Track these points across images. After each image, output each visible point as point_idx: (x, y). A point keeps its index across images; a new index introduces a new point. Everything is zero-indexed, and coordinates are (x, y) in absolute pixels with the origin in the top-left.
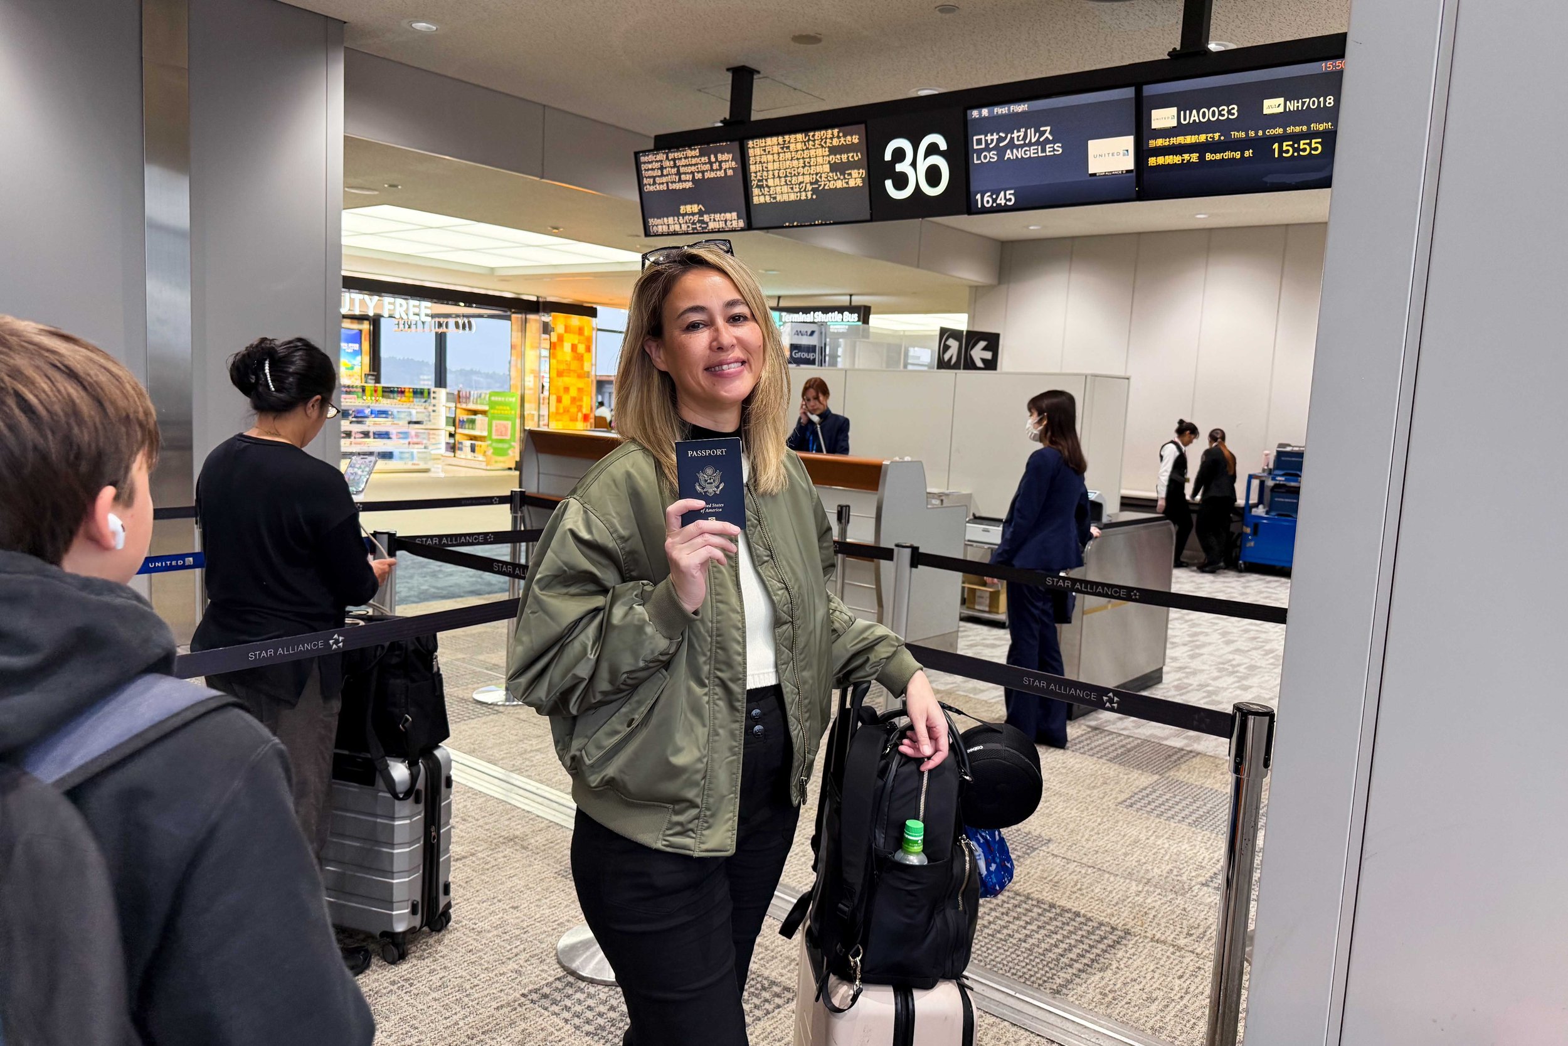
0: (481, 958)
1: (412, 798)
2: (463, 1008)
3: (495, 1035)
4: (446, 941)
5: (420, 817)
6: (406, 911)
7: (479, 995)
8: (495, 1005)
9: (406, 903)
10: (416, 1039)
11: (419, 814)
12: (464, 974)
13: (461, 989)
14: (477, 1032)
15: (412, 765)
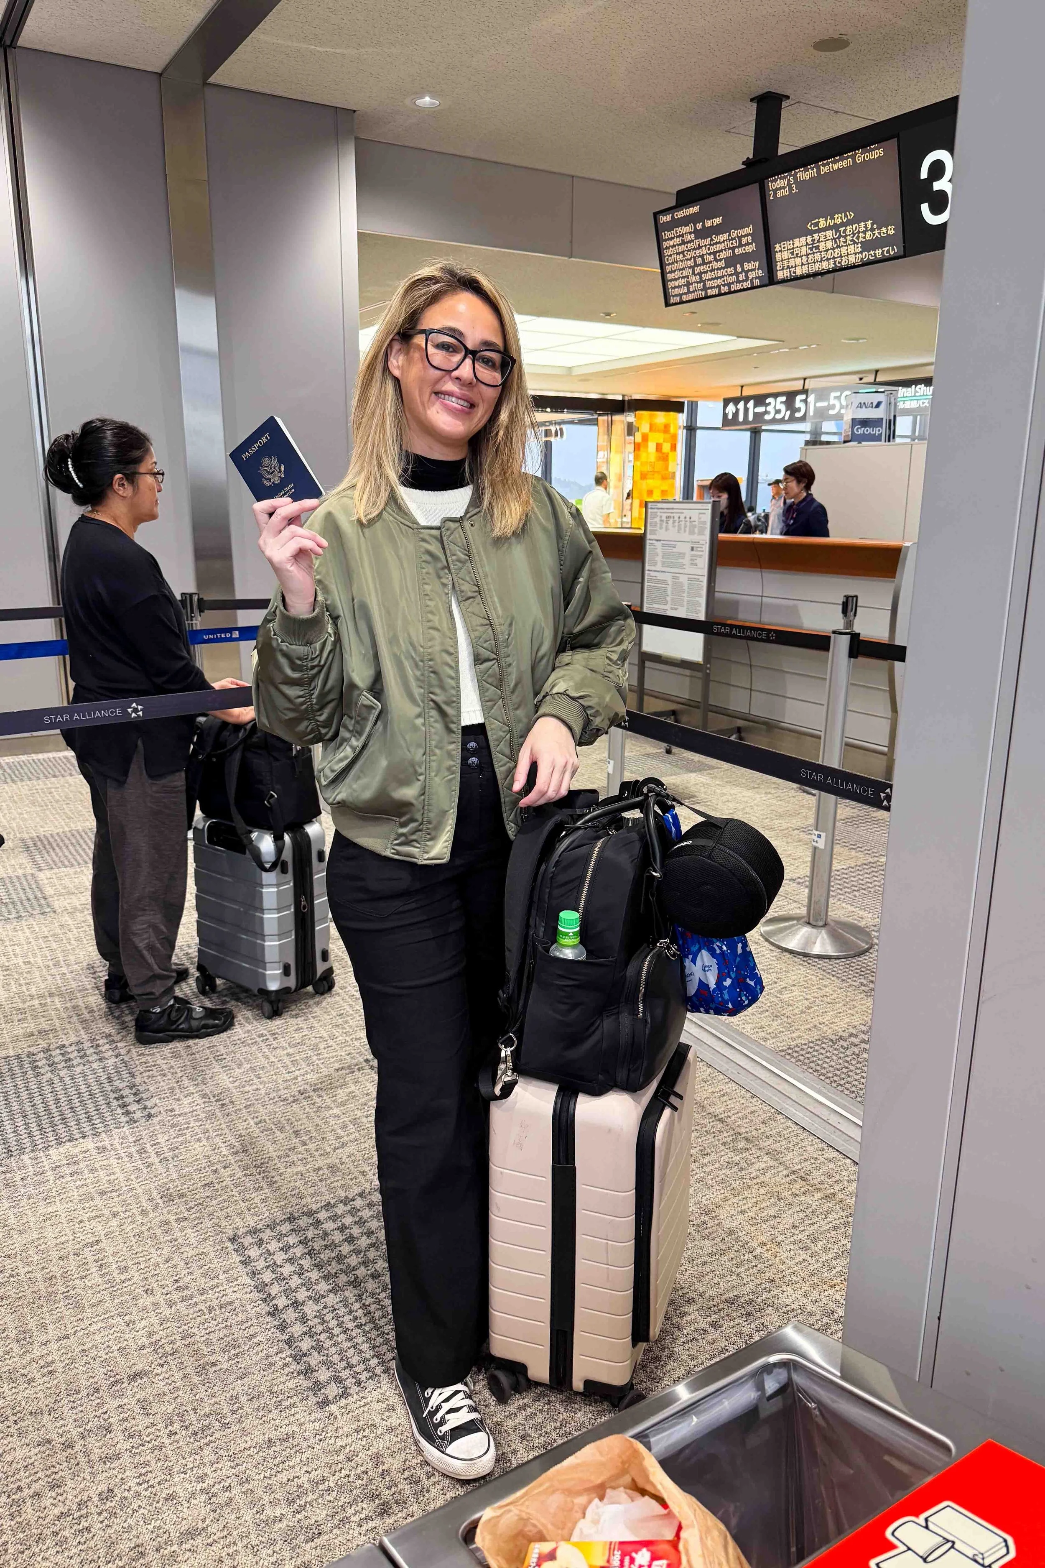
0: (347, 1022)
1: (278, 868)
2: (308, 1065)
3: (323, 1093)
4: (324, 1004)
5: (289, 886)
6: (279, 972)
7: (328, 1056)
8: (337, 1066)
9: (276, 965)
10: (254, 1087)
11: (288, 883)
12: (325, 1035)
13: (315, 1047)
14: (309, 1089)
15: (278, 838)
